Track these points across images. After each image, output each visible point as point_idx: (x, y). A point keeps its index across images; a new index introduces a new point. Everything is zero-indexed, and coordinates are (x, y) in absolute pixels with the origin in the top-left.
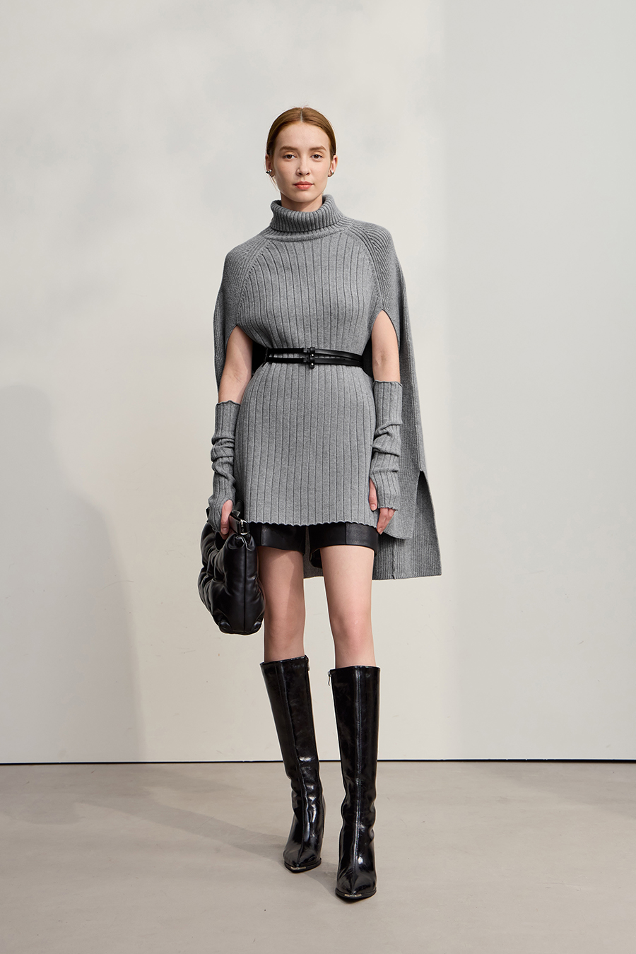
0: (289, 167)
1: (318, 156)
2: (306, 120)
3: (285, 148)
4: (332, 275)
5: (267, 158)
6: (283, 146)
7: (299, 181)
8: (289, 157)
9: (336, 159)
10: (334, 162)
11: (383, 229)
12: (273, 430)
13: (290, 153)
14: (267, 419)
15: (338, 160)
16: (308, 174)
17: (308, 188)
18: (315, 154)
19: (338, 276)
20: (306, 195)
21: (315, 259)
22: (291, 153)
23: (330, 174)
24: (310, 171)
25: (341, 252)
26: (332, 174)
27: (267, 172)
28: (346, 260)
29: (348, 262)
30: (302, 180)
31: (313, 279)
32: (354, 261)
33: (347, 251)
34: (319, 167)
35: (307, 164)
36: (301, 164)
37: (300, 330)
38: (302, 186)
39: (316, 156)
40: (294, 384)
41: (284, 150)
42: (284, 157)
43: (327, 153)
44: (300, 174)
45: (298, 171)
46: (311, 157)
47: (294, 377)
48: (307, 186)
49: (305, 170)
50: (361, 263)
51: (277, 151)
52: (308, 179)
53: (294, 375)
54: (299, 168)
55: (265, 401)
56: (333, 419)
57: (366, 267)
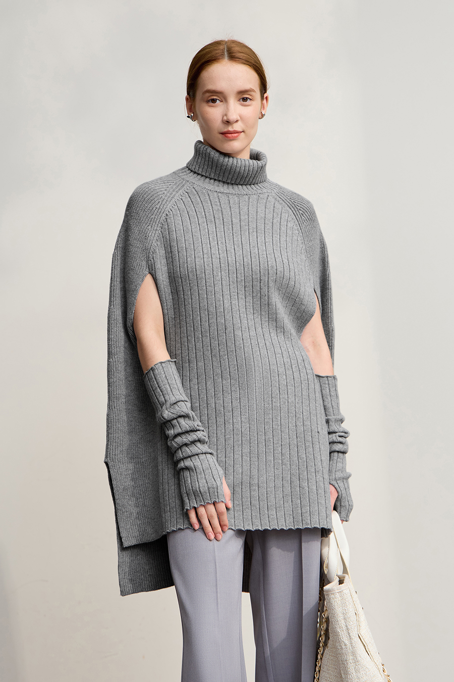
0: (215, 113)
1: (247, 98)
2: (232, 57)
3: (208, 91)
4: (261, 239)
5: (187, 99)
6: (205, 89)
7: (226, 130)
8: (214, 101)
9: (267, 98)
10: (265, 101)
11: (308, 202)
15: (269, 99)
16: (237, 121)
17: (237, 136)
18: (244, 97)
19: (267, 240)
20: (234, 145)
21: (242, 218)
22: (215, 97)
23: (260, 116)
24: (239, 118)
25: (270, 216)
26: (263, 116)
27: (188, 117)
28: (274, 226)
29: (276, 226)
30: (230, 129)
31: (240, 240)
32: (283, 228)
33: (275, 216)
34: (249, 111)
35: (235, 109)
36: (227, 109)
37: (225, 297)
38: (229, 135)
39: (245, 100)
40: (222, 362)
41: (208, 94)
42: (208, 102)
43: (257, 95)
44: (228, 123)
45: (225, 118)
46: (239, 100)
47: (222, 353)
48: (235, 135)
49: (233, 116)
50: (290, 232)
51: (199, 95)
52: (237, 127)
53: (222, 350)
54: (226, 115)
55: (192, 385)
56: (274, 400)
57: (295, 238)
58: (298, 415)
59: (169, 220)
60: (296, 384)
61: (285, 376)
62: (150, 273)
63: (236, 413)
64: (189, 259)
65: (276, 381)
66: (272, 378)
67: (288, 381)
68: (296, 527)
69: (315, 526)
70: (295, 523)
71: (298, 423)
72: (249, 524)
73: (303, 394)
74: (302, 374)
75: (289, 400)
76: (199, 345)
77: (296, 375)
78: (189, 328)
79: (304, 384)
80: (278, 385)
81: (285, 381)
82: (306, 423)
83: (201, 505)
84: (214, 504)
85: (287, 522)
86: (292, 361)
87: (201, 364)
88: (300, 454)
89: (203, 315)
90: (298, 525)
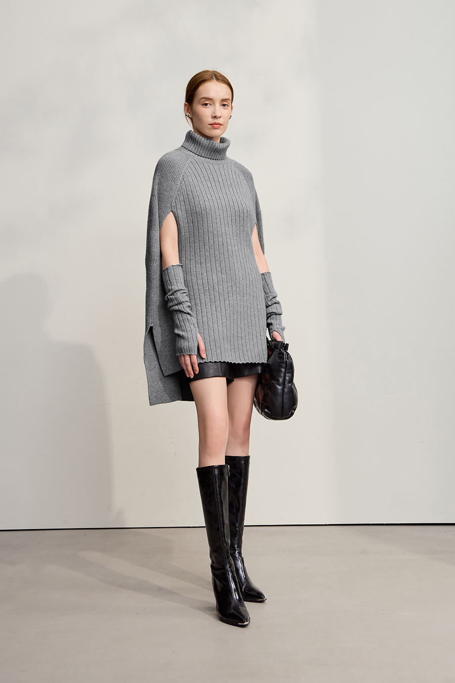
0: (207, 112)
2: (218, 79)
3: (204, 98)
5: (185, 105)
6: (202, 97)
7: (213, 122)
8: (206, 104)
12: (212, 296)
13: (207, 102)
14: (207, 290)
16: (220, 117)
18: (224, 103)
20: (215, 132)
30: (216, 121)
34: (225, 112)
35: (220, 111)
36: (215, 110)
38: (216, 126)
39: (224, 105)
40: (222, 264)
41: (203, 100)
42: (203, 105)
43: (230, 103)
44: (215, 118)
45: (214, 115)
46: (221, 105)
47: (221, 259)
48: (218, 126)
49: (218, 114)
51: (196, 100)
52: (220, 121)
54: (214, 113)
62: (172, 211)
63: (230, 294)
64: (201, 203)
76: (207, 253)
78: (201, 244)
83: (187, 354)
84: (190, 356)
87: (208, 265)
89: (210, 236)
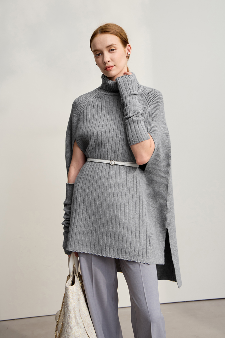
6: (93, 50)
8: (99, 54)
16: (109, 61)
30: (107, 65)
41: (95, 52)
42: (96, 56)
43: (119, 46)
48: (110, 68)
52: (110, 64)
58: (126, 204)
59: (84, 111)
60: (127, 189)
61: (122, 184)
65: (117, 187)
66: (115, 185)
67: (123, 187)
68: (118, 258)
69: (127, 259)
70: (118, 256)
71: (126, 208)
72: (96, 252)
73: (130, 194)
74: (131, 184)
75: (122, 197)
77: (128, 184)
79: (131, 189)
80: (117, 189)
81: (122, 187)
82: (129, 208)
85: (114, 254)
86: (127, 177)
88: (125, 223)
90: (119, 257)
